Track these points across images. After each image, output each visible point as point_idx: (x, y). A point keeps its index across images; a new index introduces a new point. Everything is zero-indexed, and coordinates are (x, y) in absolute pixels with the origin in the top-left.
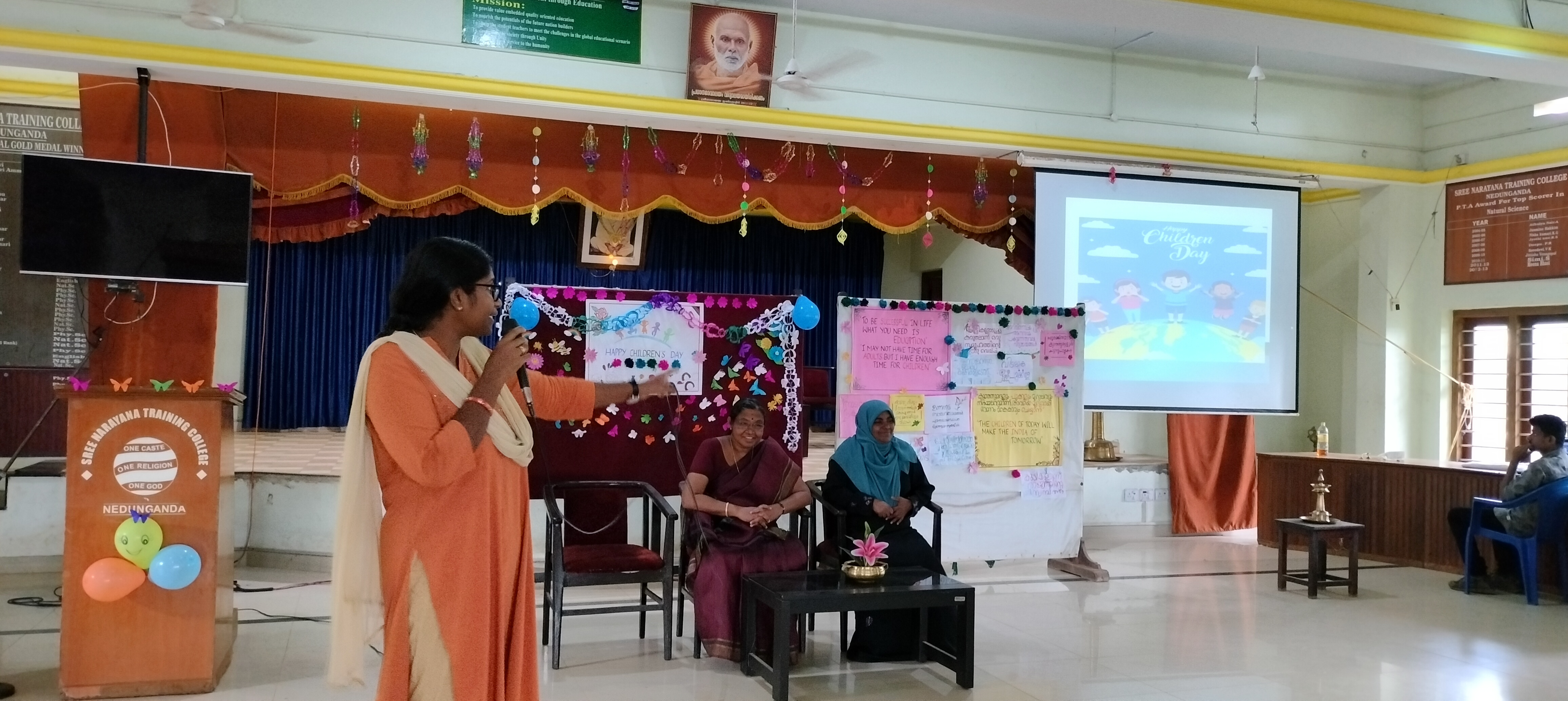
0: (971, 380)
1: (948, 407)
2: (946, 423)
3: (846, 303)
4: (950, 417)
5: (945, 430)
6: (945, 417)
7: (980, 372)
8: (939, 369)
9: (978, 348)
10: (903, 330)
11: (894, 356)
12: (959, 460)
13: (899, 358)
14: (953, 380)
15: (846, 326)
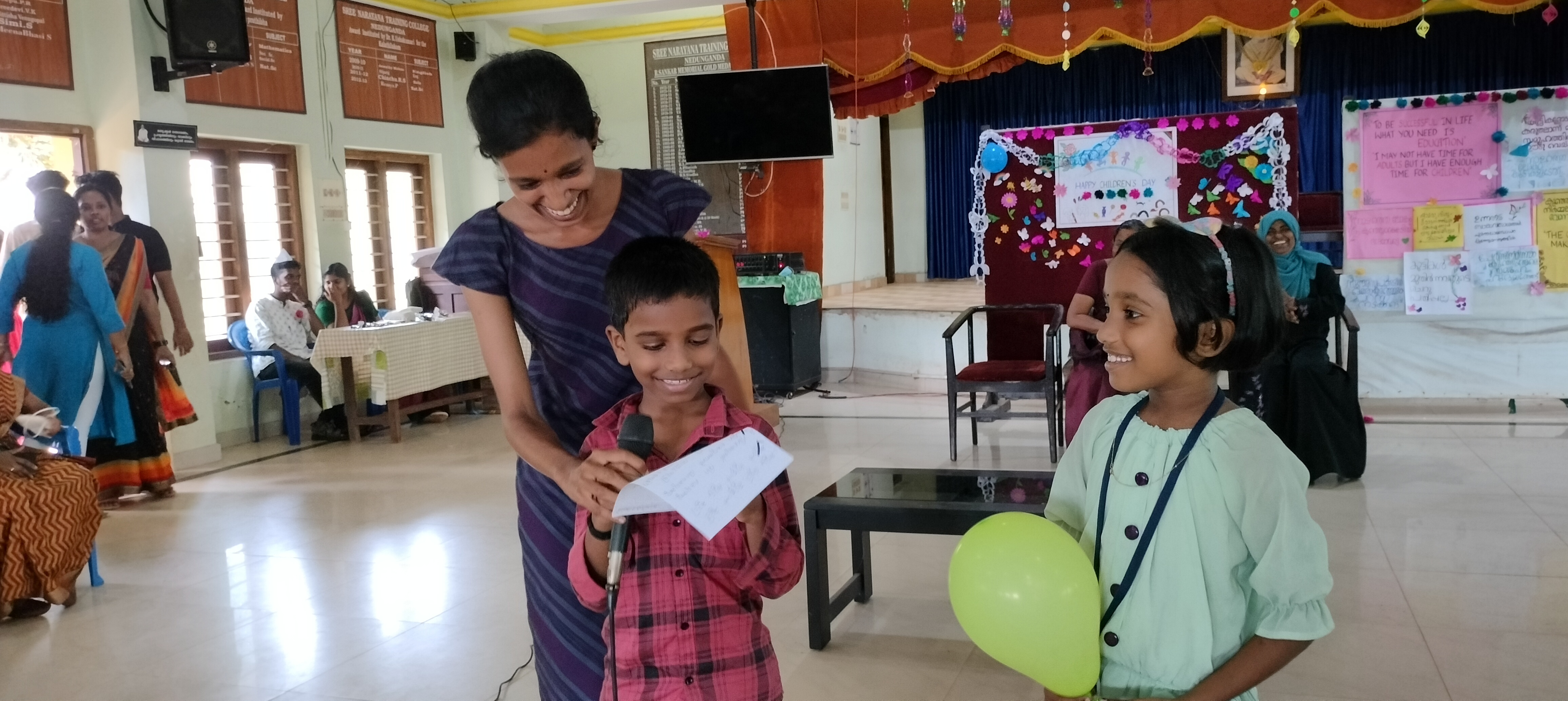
0: (1533, 183)
1: (1498, 217)
2: (1496, 237)
3: (1351, 108)
4: (1500, 229)
5: (1495, 245)
6: (1495, 229)
7: (1547, 172)
8: (1483, 173)
9: (1543, 143)
10: (1431, 131)
11: (1419, 164)
12: (1515, 279)
13: (1425, 163)
14: (1504, 185)
15: (1353, 134)
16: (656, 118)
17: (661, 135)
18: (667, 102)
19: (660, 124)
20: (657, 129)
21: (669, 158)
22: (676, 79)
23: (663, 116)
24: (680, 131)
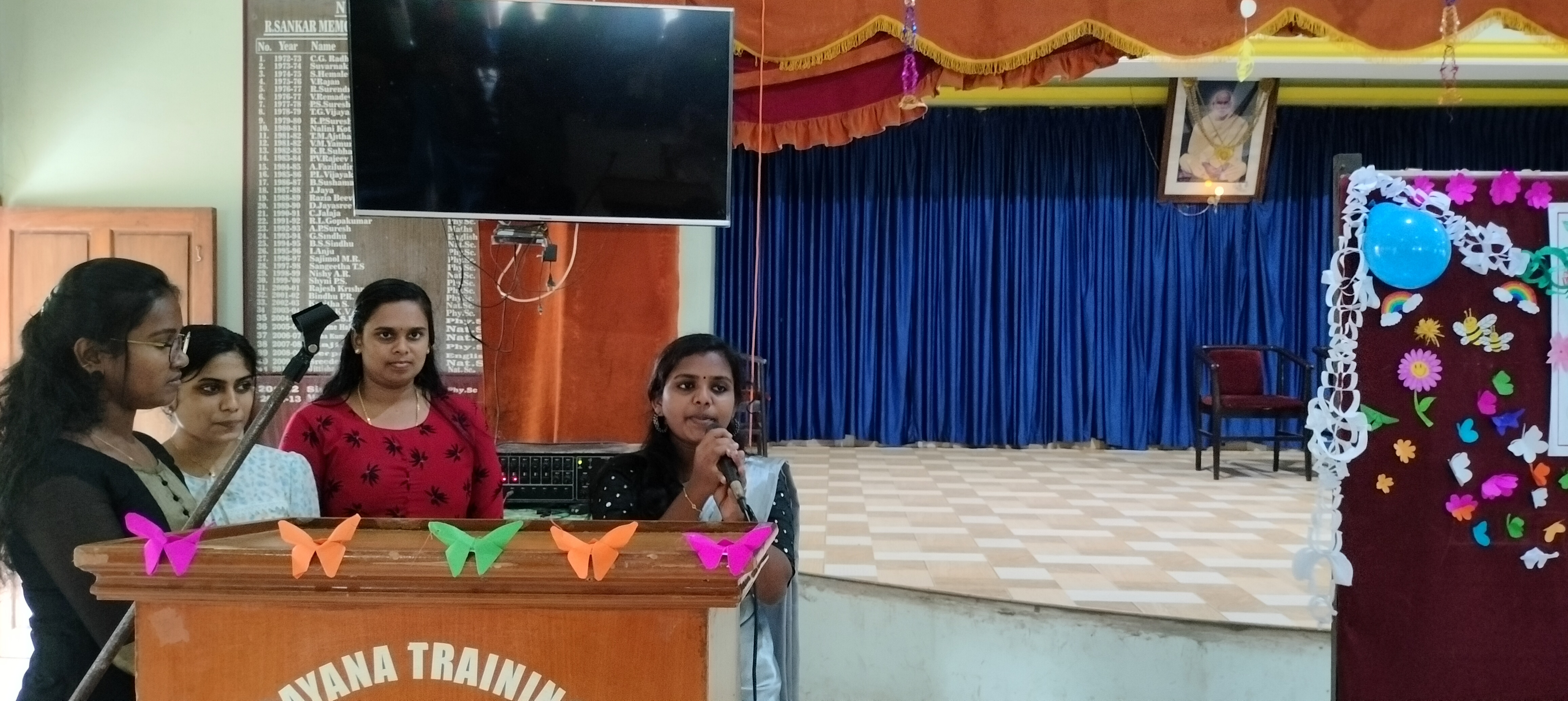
16: (261, 120)
17: (271, 156)
18: (289, 89)
19: (271, 134)
20: (263, 143)
21: (288, 206)
22: (313, 43)
23: (278, 116)
24: (317, 150)
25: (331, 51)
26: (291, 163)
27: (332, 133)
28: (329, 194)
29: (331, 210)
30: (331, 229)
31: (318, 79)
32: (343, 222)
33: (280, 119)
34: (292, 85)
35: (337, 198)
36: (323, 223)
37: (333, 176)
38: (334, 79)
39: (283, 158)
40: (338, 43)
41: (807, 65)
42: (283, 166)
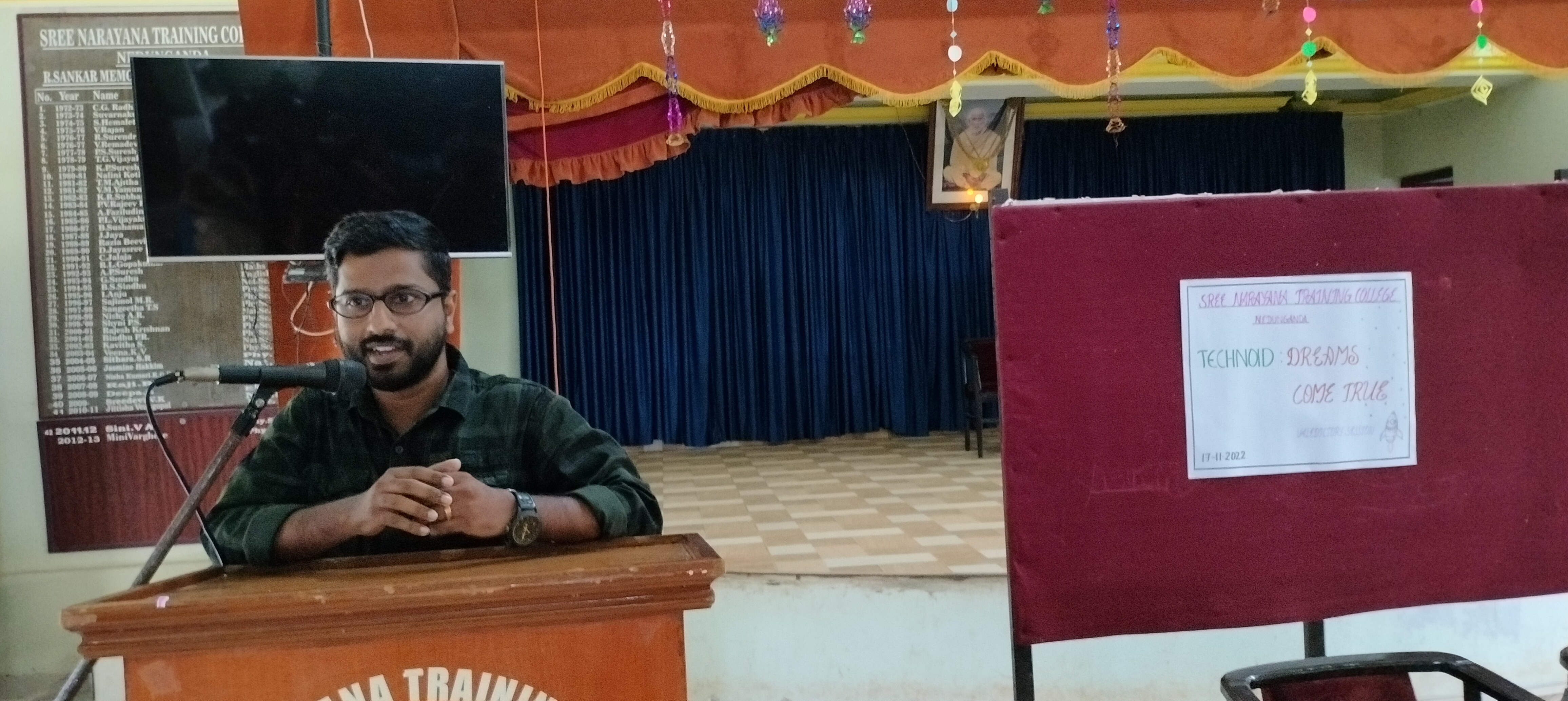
20: (47, 191)
21: (77, 251)
22: (95, 92)
23: (62, 164)
24: (105, 195)
25: (114, 100)
26: (78, 209)
27: (119, 180)
28: (118, 239)
29: (121, 254)
30: (123, 272)
31: (101, 127)
32: (135, 264)
33: (64, 168)
34: (75, 134)
35: (127, 241)
36: (114, 266)
37: (122, 221)
38: (118, 127)
39: (70, 205)
40: (121, 93)
41: (577, 108)
42: (70, 213)
